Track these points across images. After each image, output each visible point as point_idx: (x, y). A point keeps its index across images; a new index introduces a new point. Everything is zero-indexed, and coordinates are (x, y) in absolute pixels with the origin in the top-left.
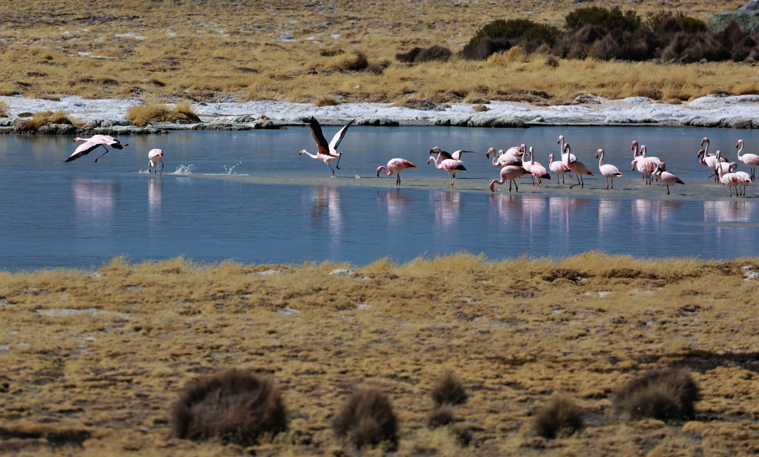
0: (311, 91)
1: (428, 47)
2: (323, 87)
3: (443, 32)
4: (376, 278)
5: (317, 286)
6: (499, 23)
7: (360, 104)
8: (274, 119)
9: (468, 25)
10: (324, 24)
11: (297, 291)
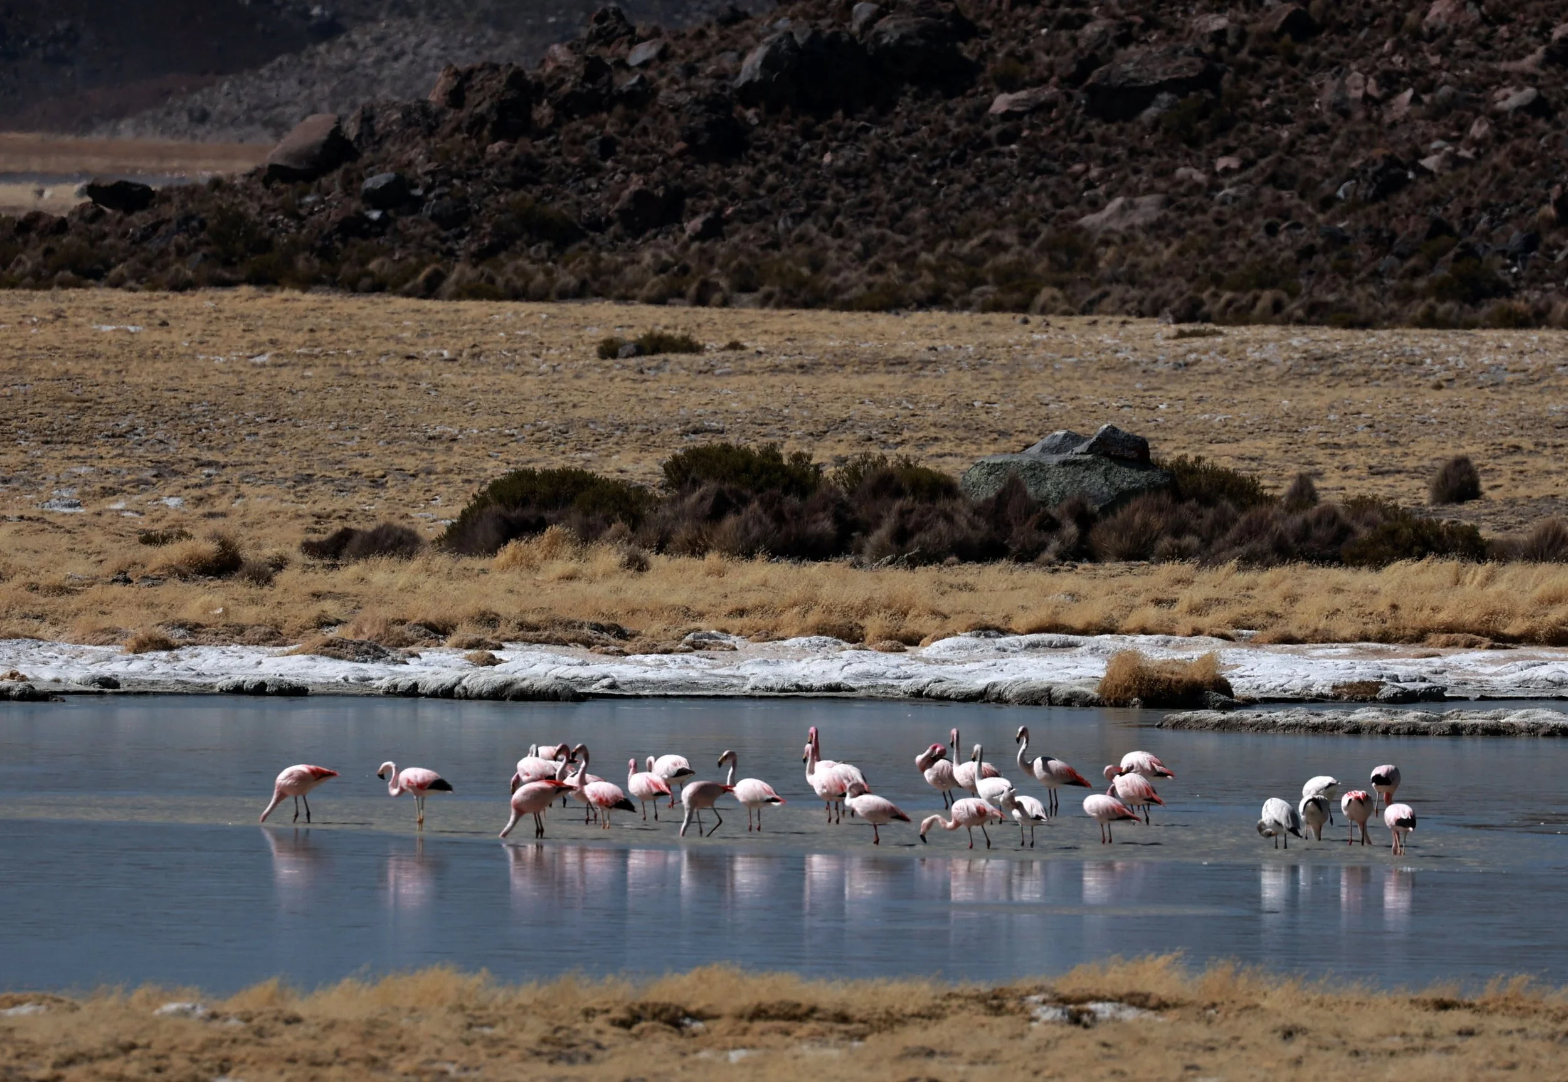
0: (118, 620)
1: (370, 527)
2: (144, 611)
3: (404, 496)
4: (255, 1022)
5: (126, 1038)
6: (523, 477)
7: (224, 648)
8: (37, 679)
9: (458, 479)
10: (148, 474)
11: (82, 1050)
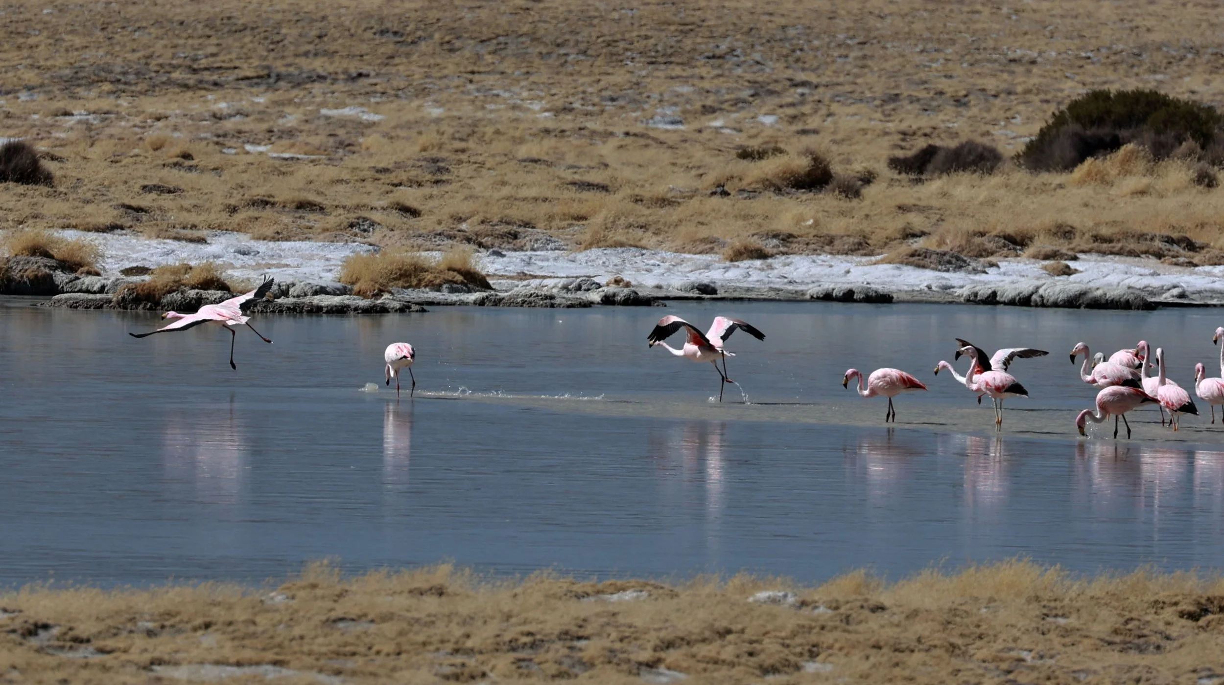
0: (716, 230)
1: (953, 144)
2: (740, 223)
3: (985, 115)
4: (842, 610)
5: (722, 624)
6: (1099, 97)
7: (814, 257)
8: (640, 285)
9: (1036, 99)
10: (745, 94)
11: (681, 634)
